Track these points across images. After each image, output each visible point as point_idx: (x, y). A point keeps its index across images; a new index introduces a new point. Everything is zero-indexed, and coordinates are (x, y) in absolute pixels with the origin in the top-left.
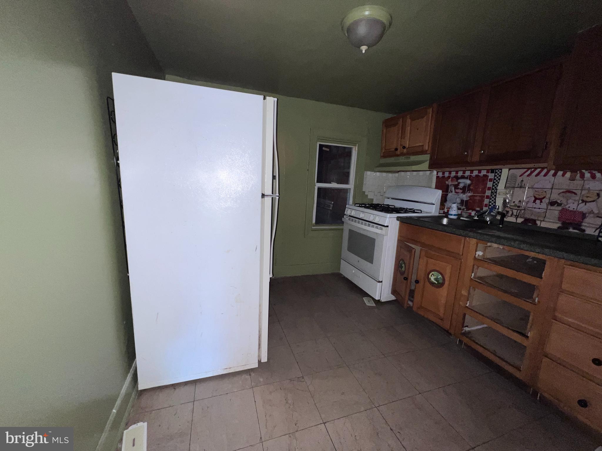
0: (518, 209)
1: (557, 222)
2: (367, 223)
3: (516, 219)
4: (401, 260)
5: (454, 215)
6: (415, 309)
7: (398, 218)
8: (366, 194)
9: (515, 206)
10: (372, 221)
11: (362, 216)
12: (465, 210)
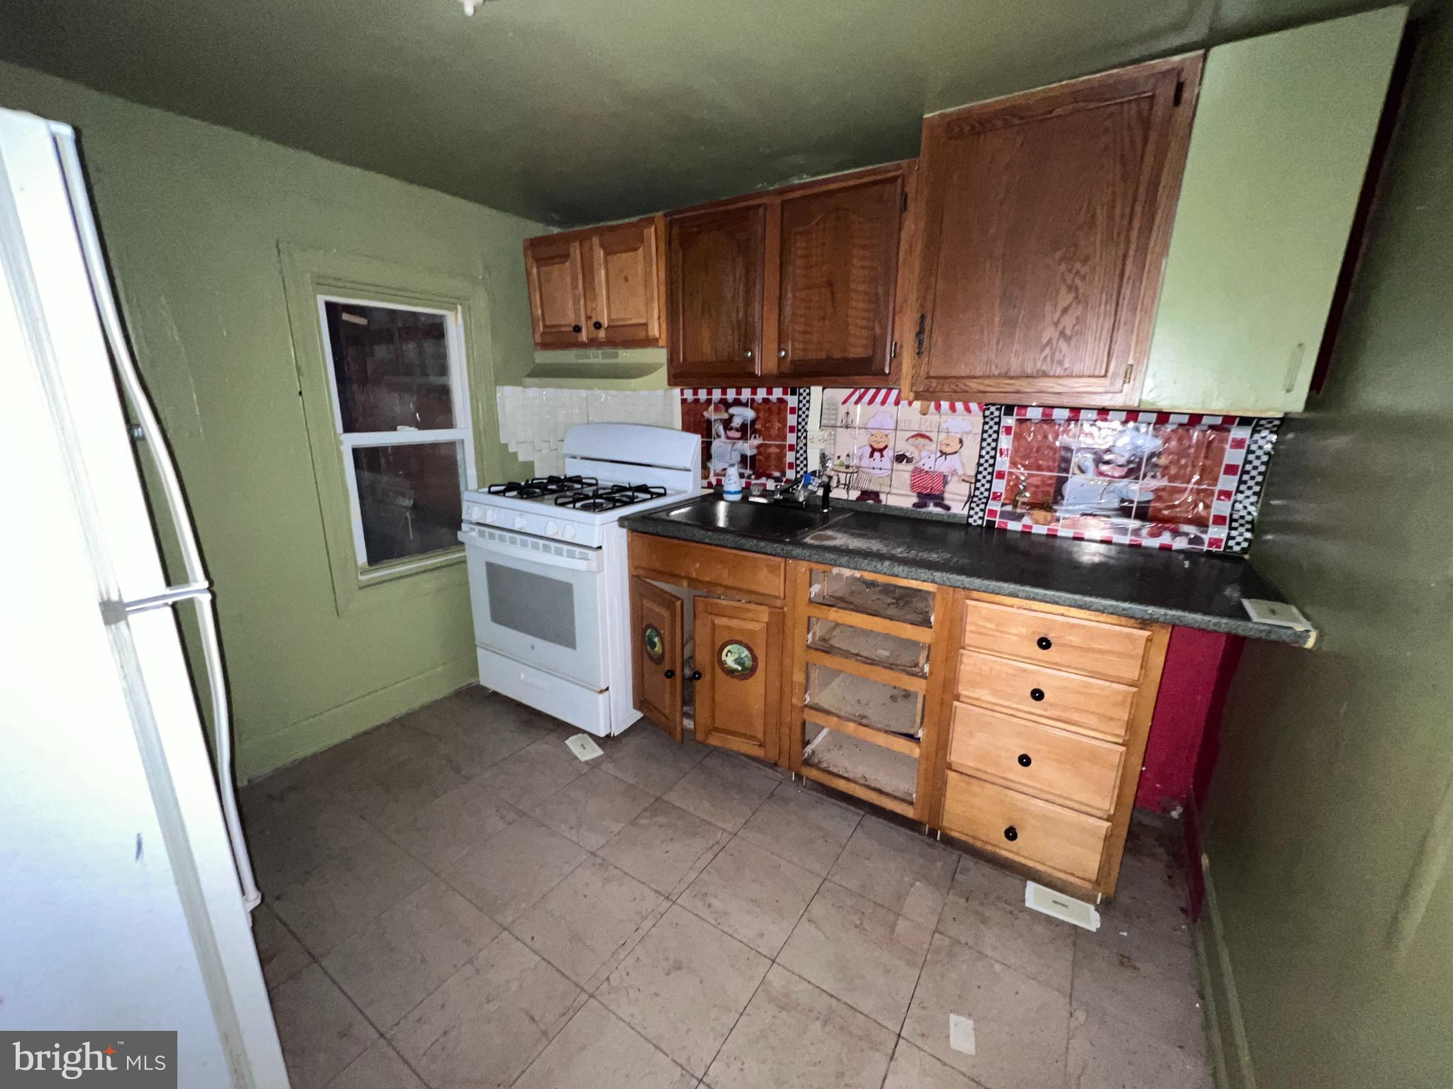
0: (847, 470)
1: (910, 493)
2: (541, 542)
3: (848, 493)
4: (648, 626)
5: (735, 493)
6: (700, 736)
7: (622, 521)
8: (511, 450)
9: (842, 465)
10: (555, 537)
11: (519, 524)
12: (753, 477)
